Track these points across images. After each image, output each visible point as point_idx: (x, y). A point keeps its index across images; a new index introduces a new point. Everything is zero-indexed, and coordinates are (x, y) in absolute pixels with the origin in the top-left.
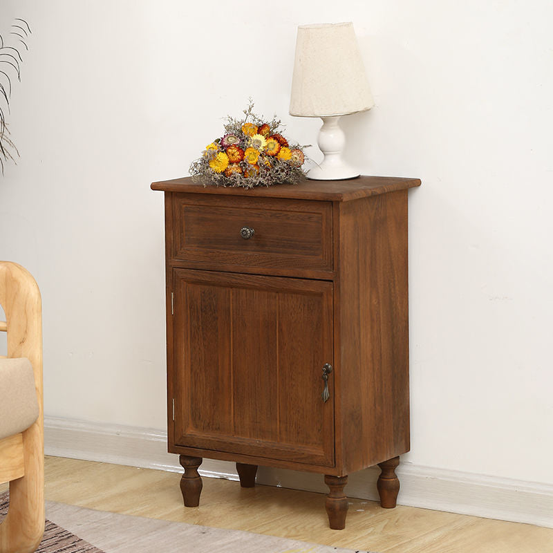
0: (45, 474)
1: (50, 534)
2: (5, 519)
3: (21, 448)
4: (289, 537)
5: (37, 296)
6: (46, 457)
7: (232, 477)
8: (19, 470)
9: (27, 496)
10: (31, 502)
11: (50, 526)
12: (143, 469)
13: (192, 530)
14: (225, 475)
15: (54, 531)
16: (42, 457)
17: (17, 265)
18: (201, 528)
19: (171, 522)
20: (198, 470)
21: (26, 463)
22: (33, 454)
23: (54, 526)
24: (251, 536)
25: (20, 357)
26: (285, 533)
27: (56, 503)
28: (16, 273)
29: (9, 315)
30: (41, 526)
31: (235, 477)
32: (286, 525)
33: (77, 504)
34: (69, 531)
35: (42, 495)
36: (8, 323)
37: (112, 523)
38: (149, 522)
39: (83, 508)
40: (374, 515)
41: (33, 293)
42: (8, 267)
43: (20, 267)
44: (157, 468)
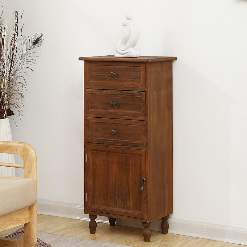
0: (37, 220)
1: (38, 243)
2: (22, 237)
3: (28, 211)
4: (127, 245)
5: (35, 156)
6: (38, 214)
7: (105, 222)
8: (28, 220)
9: (30, 230)
10: (32, 232)
11: (39, 240)
12: (72, 219)
13: (91, 242)
14: (102, 221)
15: (40, 242)
16: (36, 215)
17: (28, 144)
18: (94, 241)
19: (83, 239)
20: (95, 220)
21: (30, 217)
22: (33, 214)
23: (40, 240)
24: (112, 244)
25: (29, 178)
26: (125, 243)
27: (41, 232)
28: (28, 147)
29: (25, 162)
30: (35, 240)
31: (108, 222)
32: (125, 240)
33: (48, 232)
34: (46, 242)
35: (36, 229)
36: (24, 165)
37: (61, 239)
38: (75, 239)
39: (50, 234)
40: (157, 237)
41: (34, 154)
42: (24, 145)
43: (29, 145)
44: (77, 219)
